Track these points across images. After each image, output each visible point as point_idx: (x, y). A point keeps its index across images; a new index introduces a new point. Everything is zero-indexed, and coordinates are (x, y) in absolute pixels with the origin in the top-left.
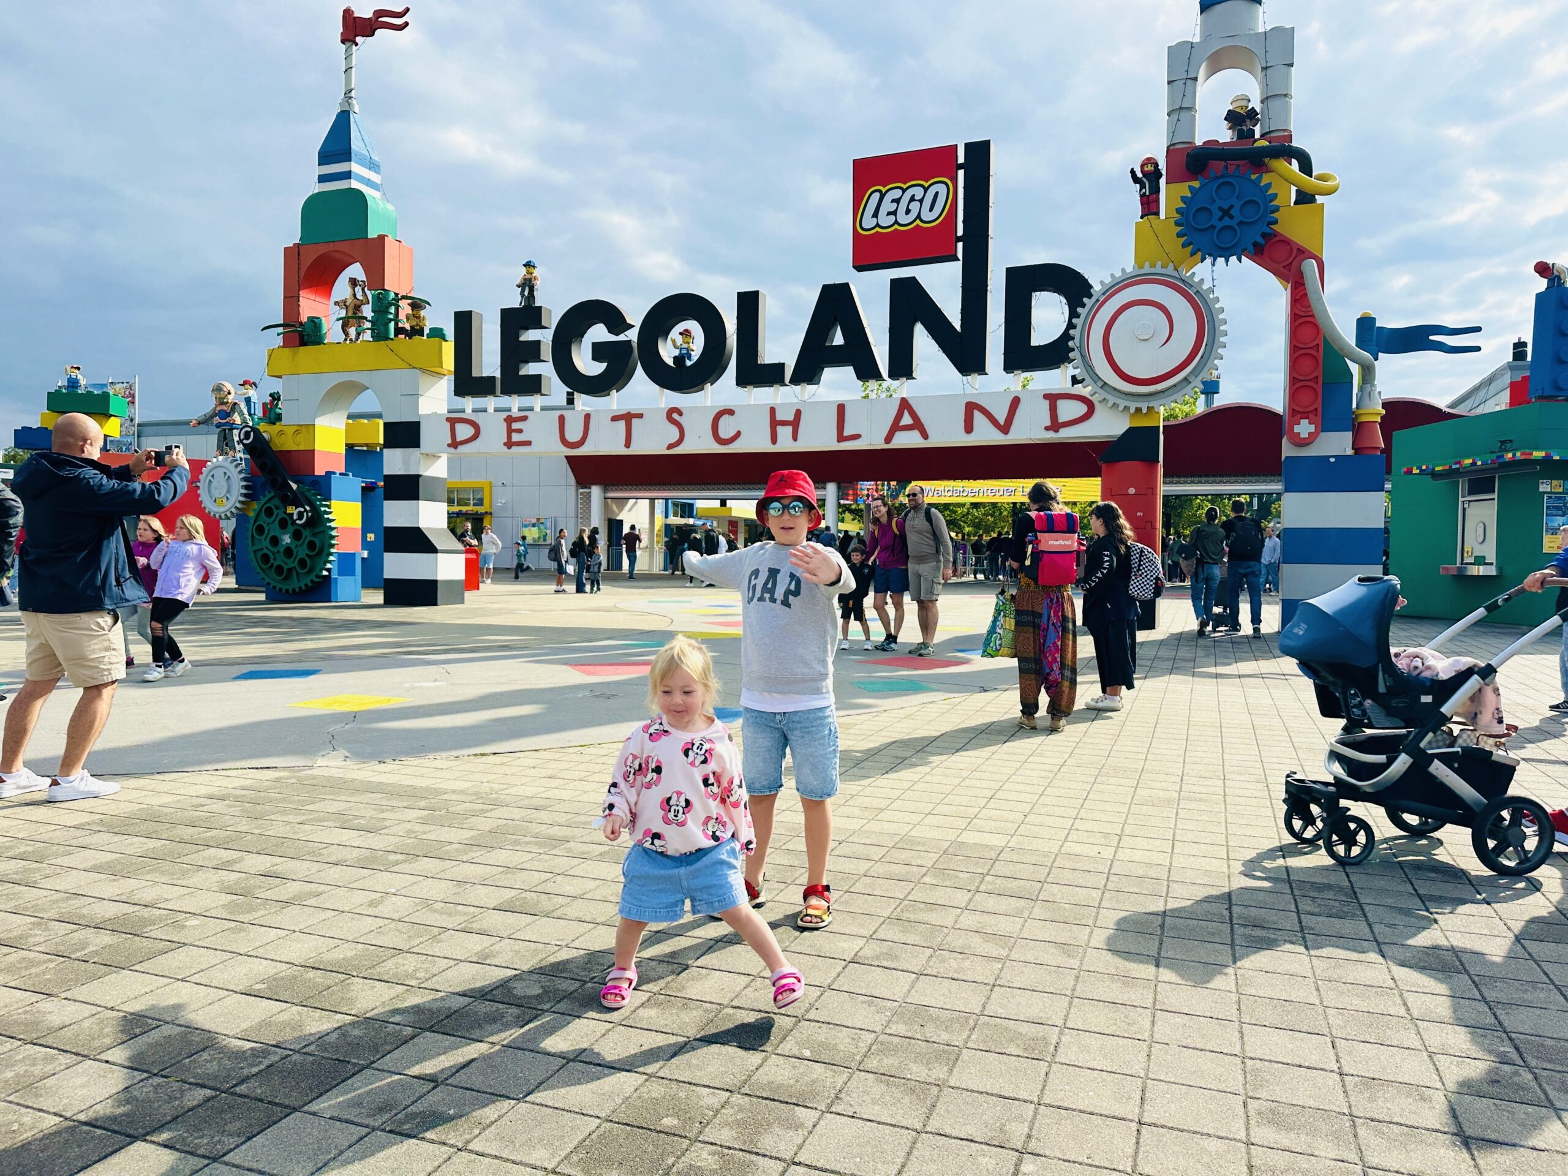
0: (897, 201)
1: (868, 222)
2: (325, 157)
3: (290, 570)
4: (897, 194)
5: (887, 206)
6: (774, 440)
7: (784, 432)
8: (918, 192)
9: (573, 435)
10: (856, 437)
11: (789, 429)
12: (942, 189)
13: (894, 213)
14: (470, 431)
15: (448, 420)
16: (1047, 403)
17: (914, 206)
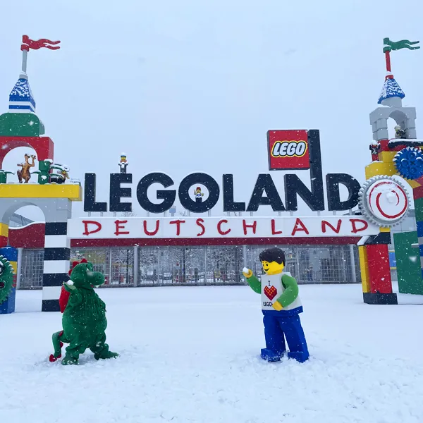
0: (287, 147)
1: (276, 153)
2: (13, 98)
4: (287, 144)
5: (283, 148)
6: (245, 233)
7: (250, 230)
8: (295, 145)
10: (280, 232)
11: (252, 229)
12: (303, 144)
13: (286, 151)
14: (95, 227)
15: (83, 222)
16: (351, 223)
17: (293, 149)
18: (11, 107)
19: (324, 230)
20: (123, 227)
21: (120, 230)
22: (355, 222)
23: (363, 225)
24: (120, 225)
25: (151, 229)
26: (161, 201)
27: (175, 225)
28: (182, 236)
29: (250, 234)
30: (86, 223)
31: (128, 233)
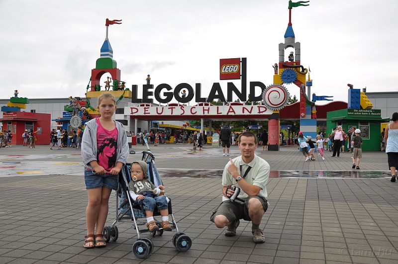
0: (229, 68)
1: (223, 71)
4: (229, 66)
5: (227, 68)
8: (233, 66)
10: (221, 113)
11: (207, 111)
12: (237, 66)
13: (228, 70)
14: (136, 110)
16: (258, 108)
17: (232, 69)
18: (101, 55)
19: (243, 112)
20: (147, 110)
21: (146, 112)
22: (261, 108)
23: (265, 109)
25: (160, 111)
26: (165, 97)
27: (170, 110)
28: (174, 114)
29: (206, 114)
30: (132, 108)
31: (149, 113)
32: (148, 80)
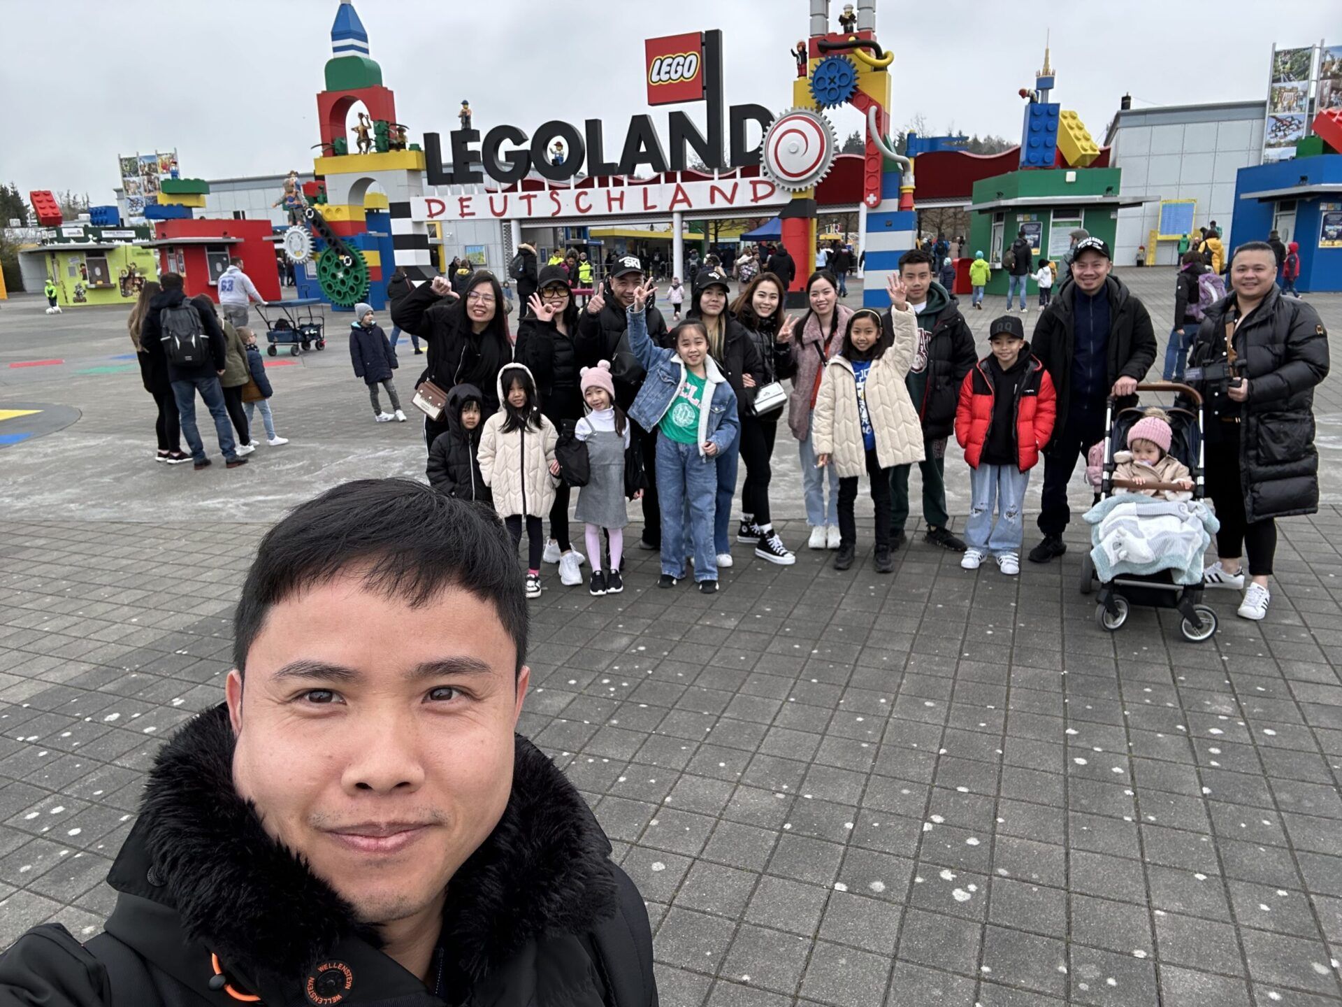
0: (670, 65)
1: (655, 78)
2: (336, 35)
3: (345, 293)
4: (669, 61)
5: (665, 68)
6: (610, 209)
7: (615, 205)
8: (681, 60)
9: (498, 209)
10: (655, 207)
11: (618, 205)
12: (693, 57)
13: (669, 72)
14: (439, 207)
15: (427, 200)
16: (751, 186)
17: (680, 68)
18: (336, 49)
19: (713, 201)
20: (468, 207)
21: (466, 210)
22: (759, 186)
23: (769, 189)
24: (465, 203)
26: (511, 166)
27: (525, 201)
28: (533, 215)
29: (616, 209)
30: (429, 202)
31: (473, 214)
32: (466, 118)
